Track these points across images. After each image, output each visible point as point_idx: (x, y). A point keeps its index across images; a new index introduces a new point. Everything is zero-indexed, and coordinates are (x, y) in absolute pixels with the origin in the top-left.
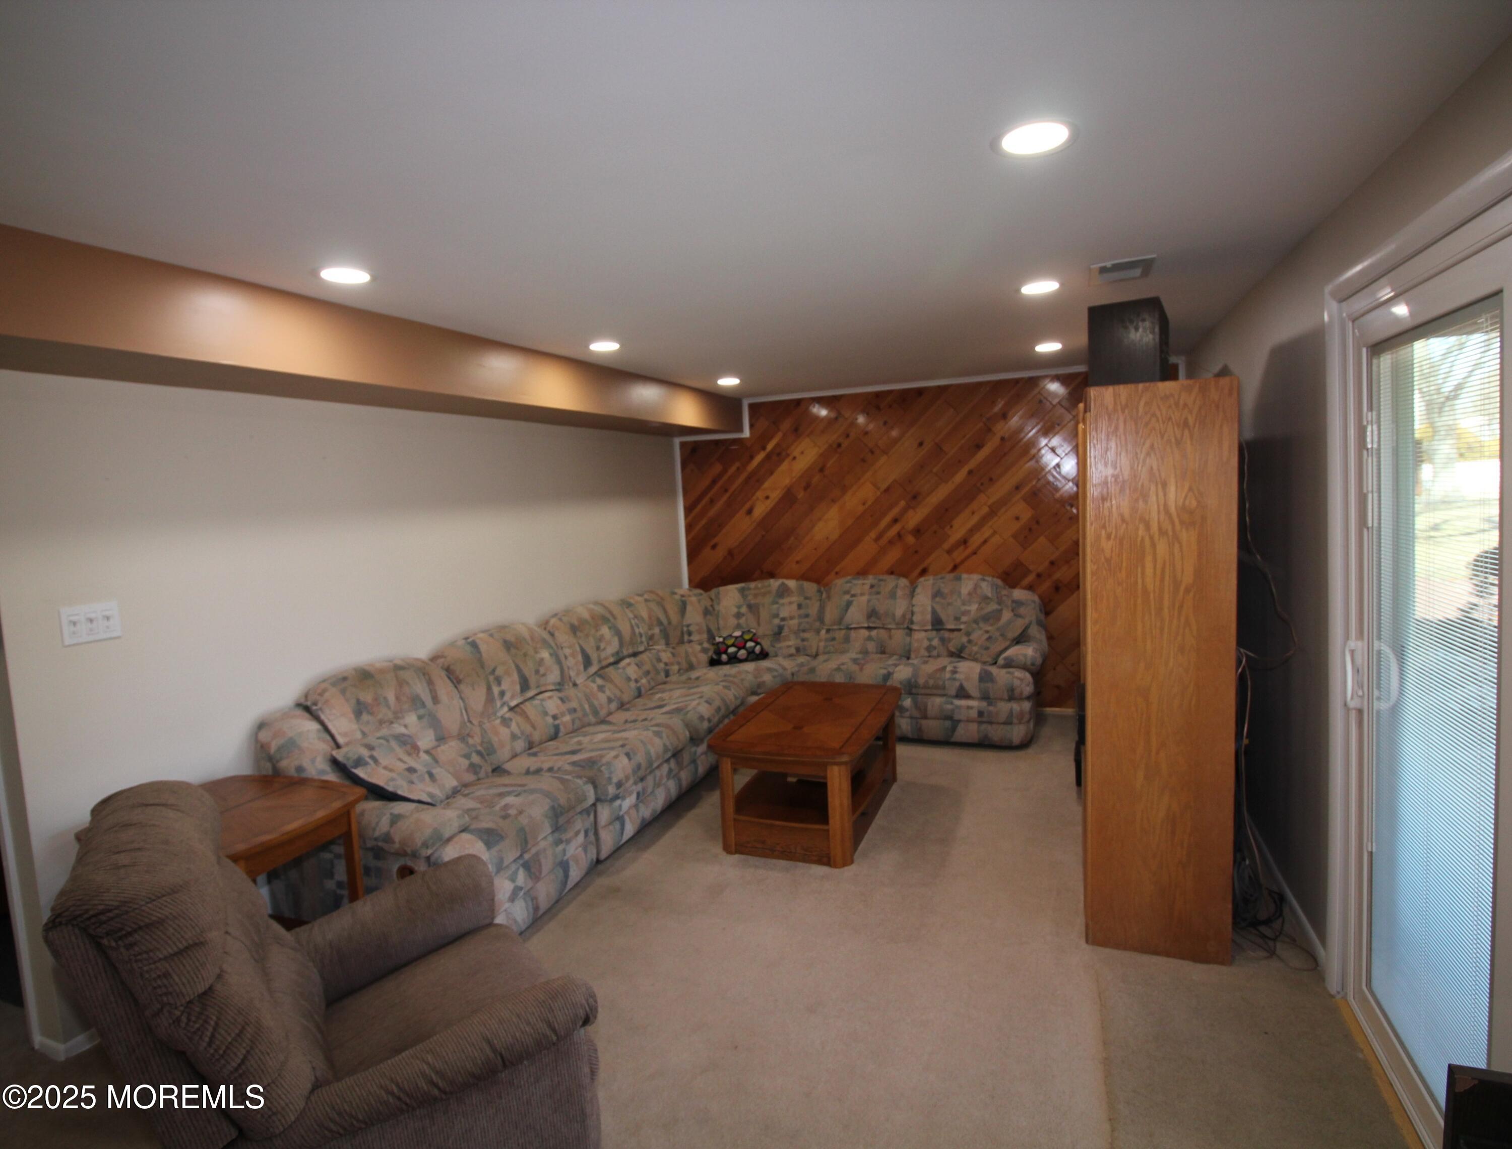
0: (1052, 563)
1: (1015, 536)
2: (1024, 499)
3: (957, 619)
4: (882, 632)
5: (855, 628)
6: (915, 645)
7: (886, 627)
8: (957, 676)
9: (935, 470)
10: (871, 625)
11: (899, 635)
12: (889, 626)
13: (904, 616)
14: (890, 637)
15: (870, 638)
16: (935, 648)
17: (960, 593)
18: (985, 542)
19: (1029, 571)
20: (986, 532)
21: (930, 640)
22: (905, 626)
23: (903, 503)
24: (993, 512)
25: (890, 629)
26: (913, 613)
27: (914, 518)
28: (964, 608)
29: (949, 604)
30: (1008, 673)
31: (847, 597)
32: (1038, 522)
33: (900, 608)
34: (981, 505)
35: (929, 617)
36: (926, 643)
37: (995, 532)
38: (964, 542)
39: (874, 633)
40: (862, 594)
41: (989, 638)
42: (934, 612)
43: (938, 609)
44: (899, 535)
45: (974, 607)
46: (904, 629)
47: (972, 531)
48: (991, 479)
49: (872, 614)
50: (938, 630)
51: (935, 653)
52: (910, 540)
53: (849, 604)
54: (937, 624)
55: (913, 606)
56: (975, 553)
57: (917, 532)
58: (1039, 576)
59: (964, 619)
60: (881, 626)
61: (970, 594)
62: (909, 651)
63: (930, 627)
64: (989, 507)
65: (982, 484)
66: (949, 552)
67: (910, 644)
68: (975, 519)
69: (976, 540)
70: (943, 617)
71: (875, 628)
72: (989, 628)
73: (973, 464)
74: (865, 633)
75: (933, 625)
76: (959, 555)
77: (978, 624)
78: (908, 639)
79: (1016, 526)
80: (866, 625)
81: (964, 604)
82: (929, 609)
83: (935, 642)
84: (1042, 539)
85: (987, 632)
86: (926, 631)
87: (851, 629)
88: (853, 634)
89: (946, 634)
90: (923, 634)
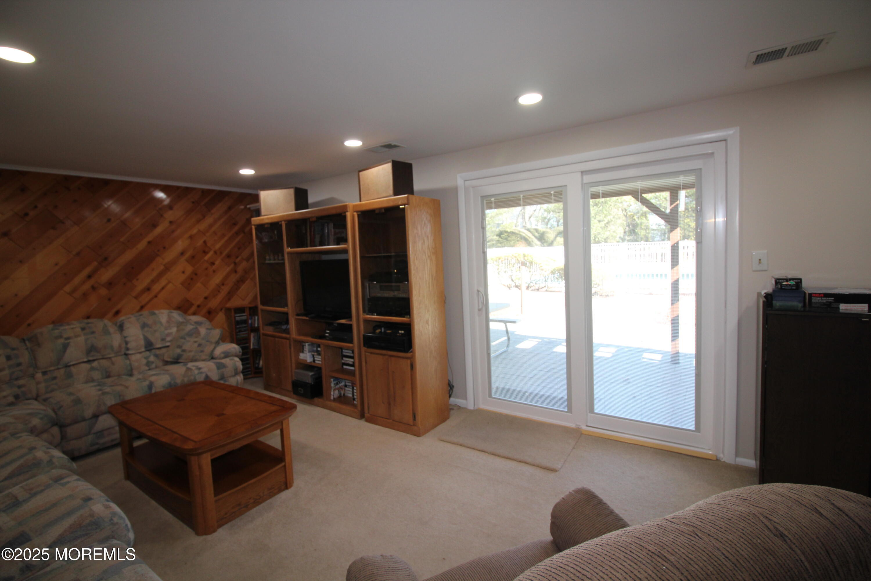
0: (206, 298)
1: (183, 284)
2: (187, 261)
3: (163, 340)
4: (104, 363)
5: (73, 365)
6: (135, 364)
7: (105, 357)
8: (202, 370)
9: (122, 240)
10: (91, 358)
11: (120, 362)
12: (109, 356)
13: (120, 346)
14: (113, 364)
15: (93, 369)
16: (153, 362)
17: (161, 323)
18: (163, 288)
19: (192, 305)
20: (163, 282)
21: (146, 358)
22: (123, 353)
23: (95, 264)
24: (167, 268)
25: (110, 358)
26: (127, 343)
27: (106, 275)
28: (167, 332)
29: (155, 331)
30: (231, 360)
31: (61, 341)
32: (196, 274)
33: (116, 340)
34: (158, 266)
35: (142, 342)
36: (144, 361)
37: (169, 282)
38: (148, 289)
39: (95, 364)
40: (77, 336)
41: (200, 345)
42: (146, 339)
43: (149, 336)
44: (93, 288)
45: (174, 330)
46: (122, 355)
47: (154, 282)
48: (164, 248)
49: (91, 349)
50: (149, 350)
51: (153, 366)
52: (103, 292)
53: (65, 347)
54: (149, 346)
55: (125, 337)
56: (156, 296)
57: (110, 284)
58: (199, 306)
59: (169, 339)
60: (101, 357)
61: (168, 322)
62: (132, 370)
63: (143, 350)
64: (165, 265)
65: (158, 251)
66: (136, 298)
67: (130, 365)
68: (155, 274)
69: (156, 288)
70: (153, 340)
71: (94, 360)
72: (196, 340)
73: (150, 237)
74: (87, 366)
75: (146, 347)
76: (145, 298)
77: (185, 339)
78: (128, 362)
79: (183, 277)
80: (85, 360)
81: (166, 329)
82: (141, 337)
83: (152, 358)
84: (199, 285)
85: (195, 342)
86: (140, 353)
87: (70, 366)
88: (73, 369)
89: (158, 352)
90: (138, 356)
